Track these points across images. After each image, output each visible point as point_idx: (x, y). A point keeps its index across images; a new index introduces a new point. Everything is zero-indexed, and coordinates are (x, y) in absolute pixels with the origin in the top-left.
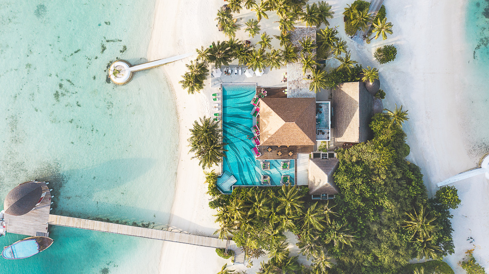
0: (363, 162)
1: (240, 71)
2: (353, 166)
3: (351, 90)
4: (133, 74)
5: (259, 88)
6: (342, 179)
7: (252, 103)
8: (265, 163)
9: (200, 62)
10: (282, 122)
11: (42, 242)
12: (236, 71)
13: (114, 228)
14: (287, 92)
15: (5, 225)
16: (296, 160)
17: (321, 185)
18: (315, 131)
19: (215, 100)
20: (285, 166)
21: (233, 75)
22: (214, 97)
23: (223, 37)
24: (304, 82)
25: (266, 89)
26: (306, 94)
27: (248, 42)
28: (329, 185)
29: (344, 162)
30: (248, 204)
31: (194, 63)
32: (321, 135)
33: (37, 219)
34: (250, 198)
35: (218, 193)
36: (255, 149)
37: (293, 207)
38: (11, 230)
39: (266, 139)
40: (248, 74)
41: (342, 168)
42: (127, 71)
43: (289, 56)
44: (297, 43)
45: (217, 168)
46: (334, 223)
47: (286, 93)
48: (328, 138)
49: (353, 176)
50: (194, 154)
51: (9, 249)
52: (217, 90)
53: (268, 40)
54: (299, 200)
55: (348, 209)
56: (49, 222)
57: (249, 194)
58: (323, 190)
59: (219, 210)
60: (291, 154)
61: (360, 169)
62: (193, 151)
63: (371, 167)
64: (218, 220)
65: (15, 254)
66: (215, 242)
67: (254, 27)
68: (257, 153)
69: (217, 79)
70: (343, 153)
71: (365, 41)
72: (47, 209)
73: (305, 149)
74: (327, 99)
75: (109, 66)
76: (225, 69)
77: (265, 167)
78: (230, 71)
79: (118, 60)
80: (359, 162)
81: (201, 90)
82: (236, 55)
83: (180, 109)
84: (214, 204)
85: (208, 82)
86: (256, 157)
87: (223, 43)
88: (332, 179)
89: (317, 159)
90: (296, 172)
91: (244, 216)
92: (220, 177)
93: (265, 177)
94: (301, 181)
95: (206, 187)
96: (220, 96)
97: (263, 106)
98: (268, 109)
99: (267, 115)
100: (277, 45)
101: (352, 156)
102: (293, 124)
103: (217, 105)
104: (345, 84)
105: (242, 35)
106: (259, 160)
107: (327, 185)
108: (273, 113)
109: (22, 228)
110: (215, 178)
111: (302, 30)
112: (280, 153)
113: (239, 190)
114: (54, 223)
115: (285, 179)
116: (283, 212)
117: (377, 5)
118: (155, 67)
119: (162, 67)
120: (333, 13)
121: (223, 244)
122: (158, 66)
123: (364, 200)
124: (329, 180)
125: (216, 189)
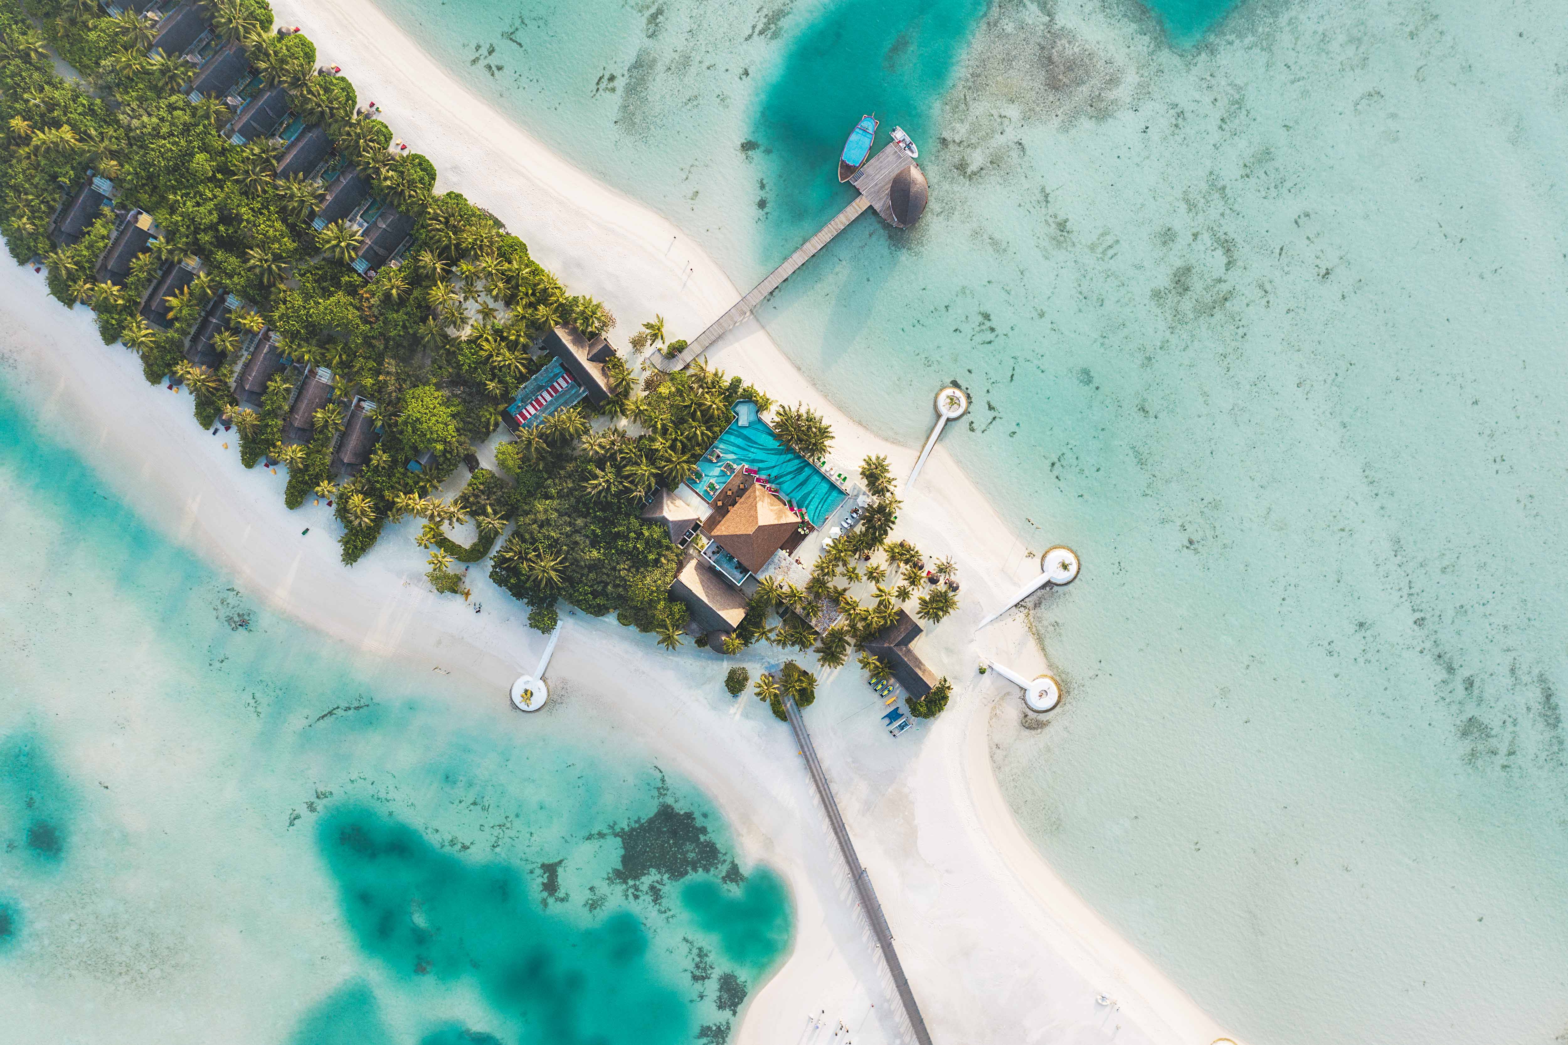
0: (653, 567)
1: (846, 525)
2: (658, 554)
3: (734, 616)
4: (939, 416)
5: (812, 529)
6: (657, 532)
7: (804, 510)
8: (732, 470)
9: (888, 494)
10: (761, 523)
11: (849, 170)
12: (849, 521)
13: (799, 259)
14: (783, 553)
15: (901, 144)
16: (708, 503)
17: (665, 507)
18: (722, 547)
19: (840, 475)
20: (712, 487)
21: (848, 515)
22: (843, 477)
23: (893, 537)
24: (780, 578)
25: (805, 535)
26: (767, 569)
27: (867, 558)
28: (657, 515)
29: (668, 548)
30: (708, 419)
31: (891, 488)
32: (714, 549)
33: (877, 188)
34: (712, 426)
35: (742, 396)
36: (755, 472)
37: (669, 461)
38: (890, 149)
39: (757, 493)
40: (836, 531)
41: (665, 542)
42: (947, 412)
43: (817, 585)
44: (824, 604)
45: (769, 417)
46: (621, 487)
47: (784, 551)
48: (705, 553)
49: (650, 544)
50: (803, 411)
51: (871, 130)
52: (847, 486)
53: (851, 578)
54: (670, 473)
55: (621, 513)
56: (864, 197)
57: (717, 429)
58: (659, 505)
59: (726, 382)
60: (720, 503)
61: (651, 557)
62: (807, 413)
63: (642, 569)
64: (716, 375)
65: (861, 132)
66: (696, 348)
67: (874, 576)
68: (748, 470)
69: (857, 496)
70: (677, 556)
71: (767, 674)
72: (877, 207)
73: (712, 522)
74: (743, 588)
75: (968, 397)
76: (860, 512)
77: (728, 466)
78: (855, 515)
79: (966, 412)
80: (657, 561)
81: (860, 470)
82: (864, 535)
83: (861, 431)
84: (736, 383)
85: (863, 484)
86: (746, 467)
87: (886, 533)
88: (664, 522)
89: (692, 526)
90: (697, 493)
91: (700, 405)
92: (757, 412)
93: (718, 456)
94: (683, 489)
95: (761, 390)
96: (838, 483)
97: (791, 518)
98: (783, 521)
99: (780, 514)
100: (838, 582)
101: (668, 561)
102: (751, 531)
103: (832, 473)
104: (743, 615)
105: (879, 558)
106: (741, 466)
107: (662, 512)
108: (776, 522)
109: (881, 162)
110: (761, 406)
111: (832, 620)
112: (729, 493)
113: (728, 421)
114: (857, 200)
115: (699, 476)
116: (673, 447)
117: (793, 715)
118: (925, 444)
119: (920, 449)
120: (823, 666)
121: (687, 356)
122: (924, 447)
123: (618, 535)
124: (664, 518)
125: (749, 397)
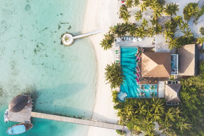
0: (195, 86)
1: (130, 39)
3: (190, 49)
4: (75, 40)
5: (139, 48)
7: (136, 55)
8: (142, 86)
9: (111, 33)
11: (27, 126)
12: (128, 39)
13: (64, 119)
14: (155, 50)
15: (8, 117)
16: (158, 85)
19: (117, 53)
20: (152, 88)
21: (126, 41)
23: (122, 21)
24: (164, 44)
25: (144, 48)
26: (165, 51)
29: (185, 86)
31: (108, 34)
33: (25, 114)
34: (136, 104)
35: (118, 102)
36: (137, 79)
37: (159, 110)
38: (12, 120)
39: (145, 74)
40: (135, 40)
42: (72, 38)
43: (158, 30)
44: (161, 24)
45: (118, 89)
46: (181, 118)
47: (153, 50)
49: (191, 94)
50: (108, 81)
51: (11, 130)
52: (118, 48)
57: (135, 102)
59: (119, 110)
60: (156, 81)
61: (194, 90)
64: (119, 115)
65: (14, 132)
66: (116, 127)
68: (138, 81)
69: (118, 43)
70: (184, 81)
71: (194, 24)
72: (30, 109)
73: (163, 79)
74: (174, 53)
75: (62, 36)
77: (142, 88)
78: (125, 39)
79: (67, 33)
80: (193, 86)
81: (110, 48)
82: (128, 30)
83: (98, 58)
84: (116, 107)
85: (114, 44)
86: (138, 83)
87: (123, 24)
89: (170, 84)
90: (158, 91)
91: (133, 114)
92: (119, 93)
93: (142, 94)
94: (160, 95)
95: (112, 98)
96: (119, 52)
97: (144, 56)
99: (146, 61)
100: (150, 25)
101: (189, 83)
102: (162, 66)
103: (118, 56)
104: (186, 45)
105: (132, 20)
106: (139, 85)
108: (150, 60)
109: (17, 119)
110: (117, 93)
112: (150, 81)
113: (129, 100)
114: (34, 116)
115: (152, 95)
116: (153, 112)
117: (201, 4)
118: (86, 37)
119: (89, 37)
120: (179, 9)
121: (121, 127)
122: (87, 36)
124: (178, 96)
125: (117, 99)
